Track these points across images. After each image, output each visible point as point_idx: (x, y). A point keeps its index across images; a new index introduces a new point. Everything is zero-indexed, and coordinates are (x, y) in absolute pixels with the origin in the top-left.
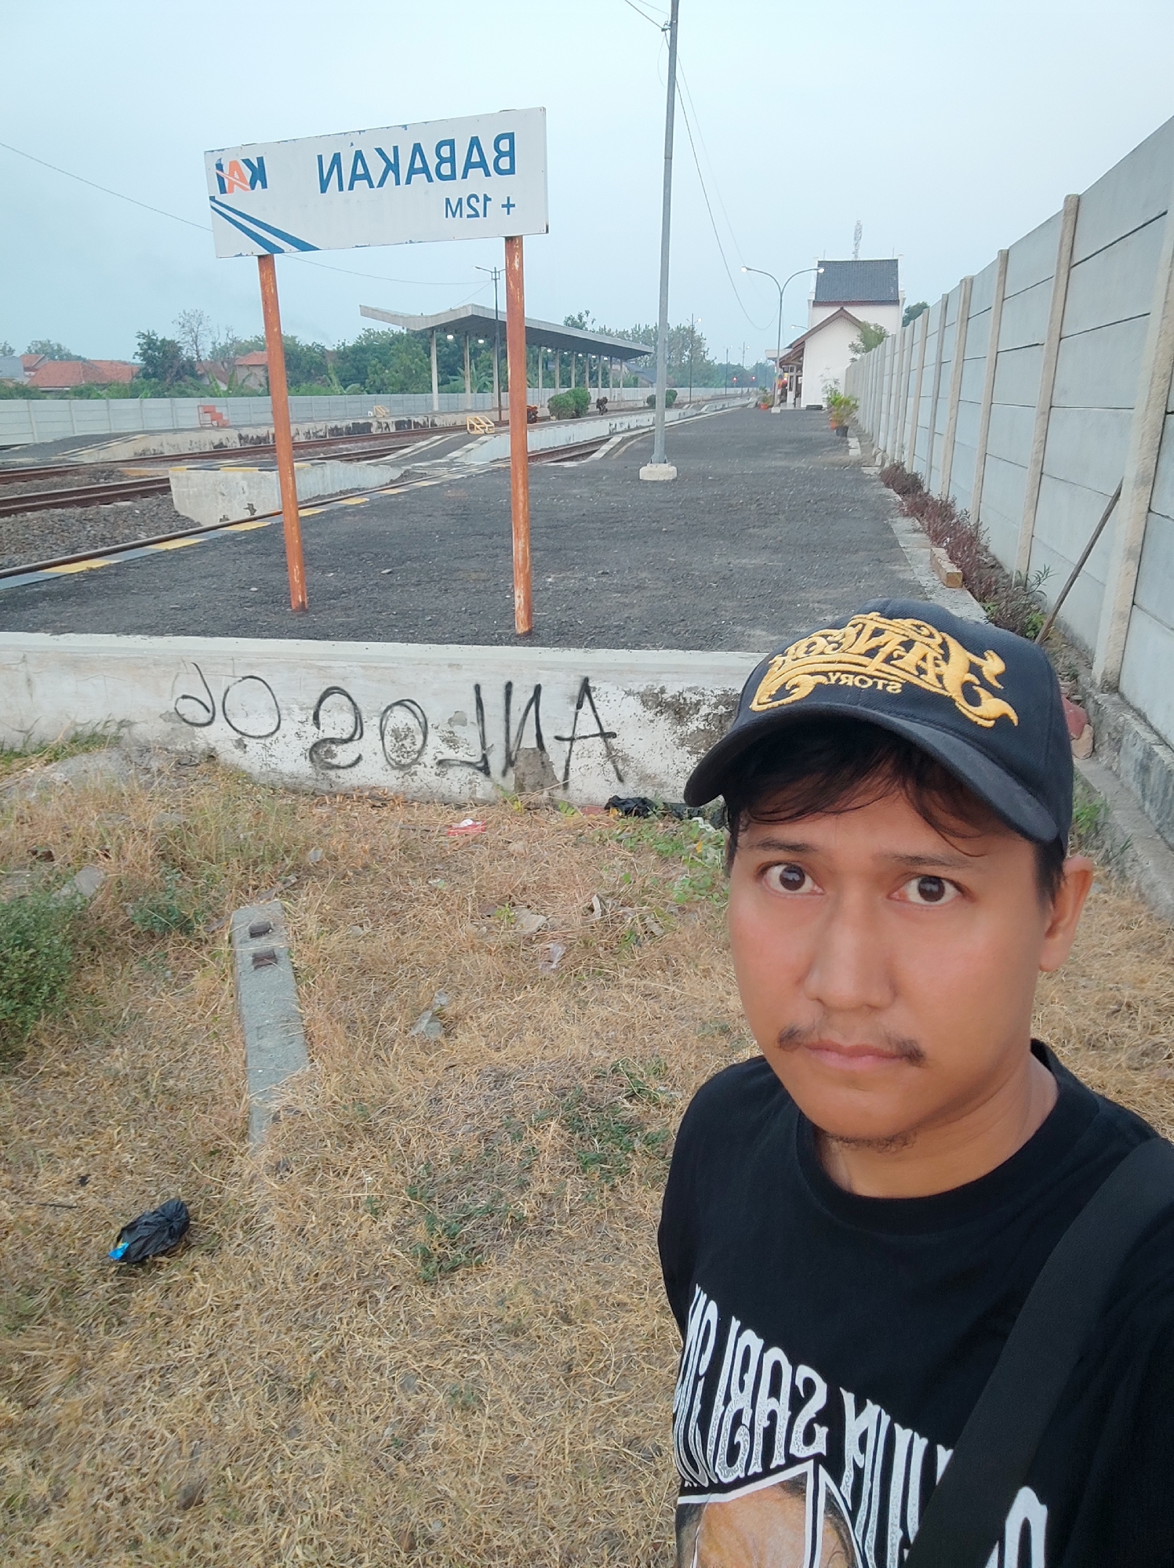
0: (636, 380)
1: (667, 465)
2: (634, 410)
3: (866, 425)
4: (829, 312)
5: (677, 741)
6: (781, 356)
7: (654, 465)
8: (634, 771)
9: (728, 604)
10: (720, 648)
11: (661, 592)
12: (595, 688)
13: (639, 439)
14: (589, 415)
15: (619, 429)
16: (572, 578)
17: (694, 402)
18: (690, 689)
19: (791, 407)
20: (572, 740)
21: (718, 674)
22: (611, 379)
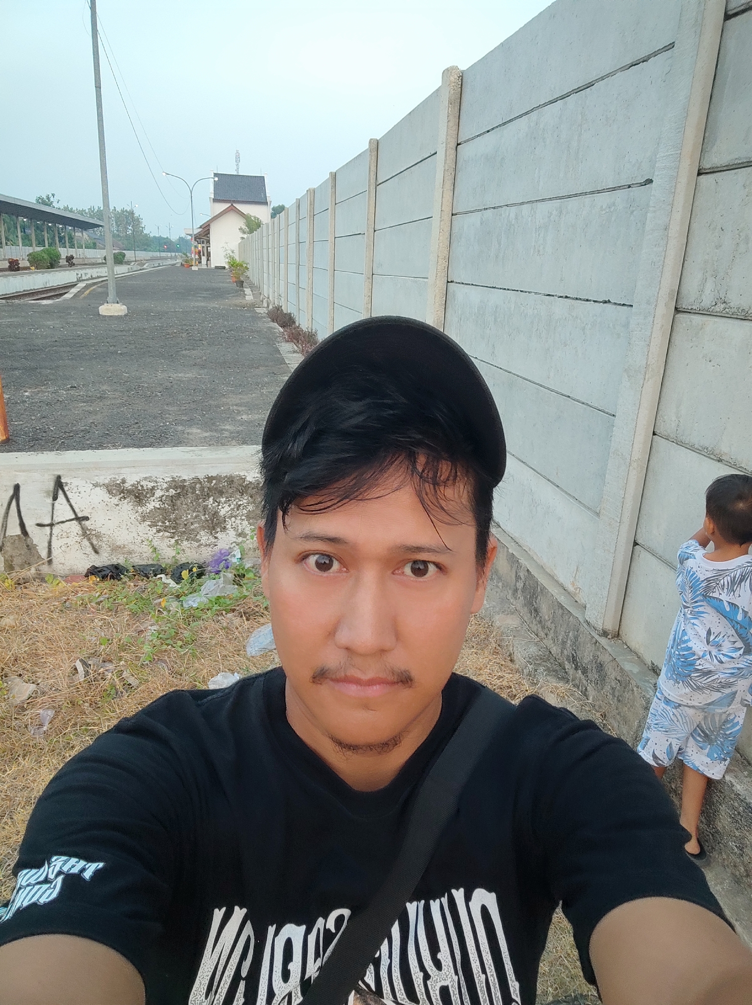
0: (95, 244)
1: (119, 305)
2: (94, 265)
3: (255, 280)
4: (224, 206)
5: (139, 518)
6: (195, 233)
7: (109, 305)
8: (106, 544)
9: (171, 409)
10: (166, 444)
11: (119, 401)
12: (67, 484)
13: (99, 285)
14: (61, 267)
15: (84, 278)
16: (46, 392)
17: (139, 261)
18: (145, 479)
19: (205, 267)
20: (51, 525)
21: (167, 466)
22: (75, 242)
